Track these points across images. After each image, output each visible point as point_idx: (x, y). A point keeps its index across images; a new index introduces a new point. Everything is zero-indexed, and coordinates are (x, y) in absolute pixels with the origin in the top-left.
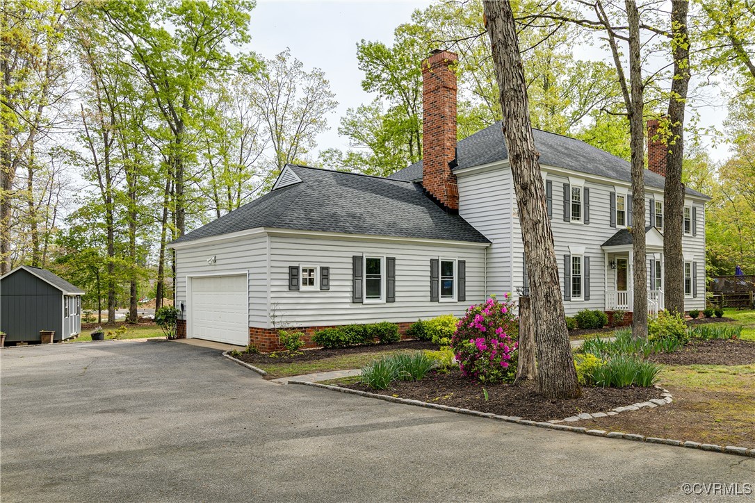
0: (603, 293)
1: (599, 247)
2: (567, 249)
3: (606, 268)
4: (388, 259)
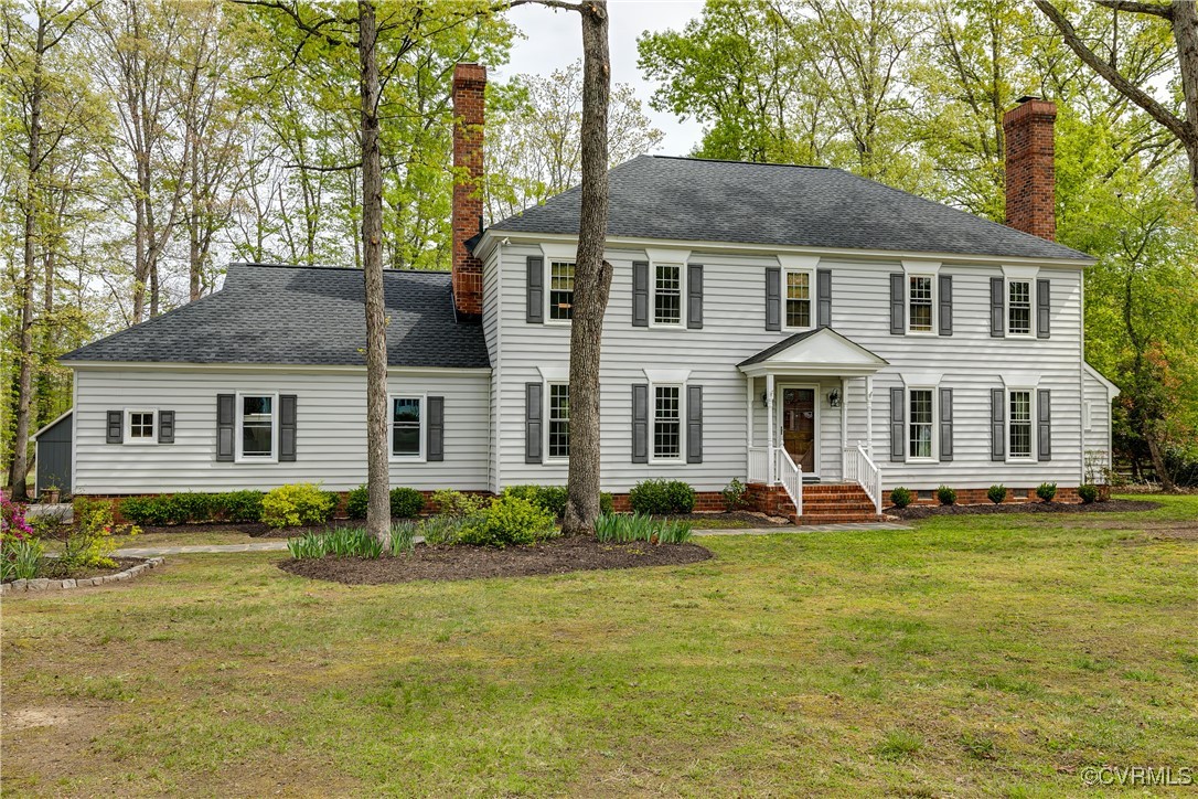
0: (742, 450)
1: (733, 368)
2: (641, 374)
3: (750, 405)
4: (282, 397)
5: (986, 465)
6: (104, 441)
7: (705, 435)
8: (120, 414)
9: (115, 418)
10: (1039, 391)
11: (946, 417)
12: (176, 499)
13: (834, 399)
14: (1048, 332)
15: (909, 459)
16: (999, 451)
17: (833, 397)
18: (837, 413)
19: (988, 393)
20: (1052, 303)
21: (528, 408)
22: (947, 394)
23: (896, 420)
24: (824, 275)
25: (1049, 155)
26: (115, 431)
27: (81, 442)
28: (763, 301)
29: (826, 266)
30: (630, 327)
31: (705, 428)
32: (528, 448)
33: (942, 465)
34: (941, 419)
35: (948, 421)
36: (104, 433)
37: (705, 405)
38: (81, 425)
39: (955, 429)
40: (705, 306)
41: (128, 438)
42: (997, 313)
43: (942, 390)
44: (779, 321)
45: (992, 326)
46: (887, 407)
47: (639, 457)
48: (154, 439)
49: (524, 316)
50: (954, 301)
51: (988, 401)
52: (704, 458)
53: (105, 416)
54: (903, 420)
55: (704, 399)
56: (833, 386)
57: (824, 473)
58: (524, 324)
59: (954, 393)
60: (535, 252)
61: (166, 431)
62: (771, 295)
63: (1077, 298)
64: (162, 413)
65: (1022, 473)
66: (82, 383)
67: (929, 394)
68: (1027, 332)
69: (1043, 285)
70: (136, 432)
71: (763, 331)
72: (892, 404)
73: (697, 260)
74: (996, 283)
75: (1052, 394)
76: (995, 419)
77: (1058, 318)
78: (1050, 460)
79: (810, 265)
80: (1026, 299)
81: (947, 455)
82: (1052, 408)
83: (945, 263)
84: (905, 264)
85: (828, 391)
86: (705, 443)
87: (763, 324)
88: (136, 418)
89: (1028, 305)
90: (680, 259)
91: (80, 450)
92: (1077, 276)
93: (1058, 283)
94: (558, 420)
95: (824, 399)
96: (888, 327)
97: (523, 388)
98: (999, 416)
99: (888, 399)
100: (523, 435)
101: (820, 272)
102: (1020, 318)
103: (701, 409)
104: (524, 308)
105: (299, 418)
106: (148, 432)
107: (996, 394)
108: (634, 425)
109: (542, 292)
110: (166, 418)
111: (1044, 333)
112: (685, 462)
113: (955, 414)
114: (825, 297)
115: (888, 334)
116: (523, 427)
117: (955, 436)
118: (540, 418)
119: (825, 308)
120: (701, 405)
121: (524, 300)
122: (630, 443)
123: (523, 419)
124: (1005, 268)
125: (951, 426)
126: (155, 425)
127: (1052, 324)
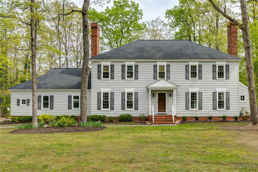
1: (145, 88)
4: (51, 96)
5: (211, 111)
6: (16, 105)
7: (139, 104)
8: (19, 100)
9: (18, 101)
10: (226, 93)
11: (200, 99)
12: (27, 117)
13: (171, 95)
14: (229, 78)
15: (190, 109)
16: (215, 107)
17: (170, 94)
18: (172, 98)
19: (212, 93)
20: (230, 70)
21: (98, 98)
22: (200, 93)
23: (187, 100)
24: (168, 66)
25: (236, 33)
26: (18, 103)
27: (12, 105)
28: (153, 72)
29: (168, 64)
30: (121, 79)
31: (139, 102)
32: (98, 107)
33: (199, 111)
34: (199, 100)
35: (201, 100)
36: (16, 104)
37: (139, 97)
38: (12, 102)
39: (203, 102)
40: (139, 74)
41: (21, 104)
42: (214, 74)
43: (199, 93)
44: (157, 77)
45: (213, 76)
46: (185, 97)
47: (123, 108)
48: (26, 105)
49: (97, 78)
50: (202, 71)
51: (212, 95)
52: (139, 109)
53: (16, 100)
54: (189, 100)
55: (138, 95)
56: (170, 92)
57: (168, 112)
58: (97, 79)
59: (203, 93)
60: (99, 64)
61: (28, 103)
62: (155, 71)
63: (237, 69)
64: (27, 100)
65: (220, 113)
66: (12, 94)
67: (196, 94)
68: (223, 78)
69: (227, 66)
70: (23, 103)
71: (153, 80)
72: (186, 96)
73: (137, 64)
74: (214, 66)
75: (230, 93)
76: (214, 100)
77: (232, 74)
78: (229, 109)
79: (164, 64)
80: (223, 70)
81: (200, 108)
82: (230, 97)
83: (200, 62)
84: (189, 62)
85: (169, 93)
86: (139, 105)
87: (153, 78)
88: (23, 101)
89: (223, 71)
90: (133, 64)
91: (12, 107)
92: (237, 63)
93: (231, 66)
94: (105, 100)
95: (168, 95)
96: (185, 78)
97: (97, 93)
98: (215, 99)
99: (185, 95)
100: (97, 104)
101: (167, 65)
102: (221, 75)
103: (138, 98)
104: (97, 76)
105: (54, 100)
106: (25, 103)
107: (214, 93)
108: (122, 101)
109: (101, 72)
110: (28, 101)
111: (227, 78)
112: (134, 110)
113: (203, 98)
114: (168, 71)
115: (185, 79)
116: (97, 102)
117: (203, 104)
118: (101, 100)
119: (168, 74)
120: (138, 97)
121: (97, 74)
122: (121, 105)
123: (97, 100)
124: (216, 62)
125: (202, 101)
126: (26, 102)
127: (230, 76)
